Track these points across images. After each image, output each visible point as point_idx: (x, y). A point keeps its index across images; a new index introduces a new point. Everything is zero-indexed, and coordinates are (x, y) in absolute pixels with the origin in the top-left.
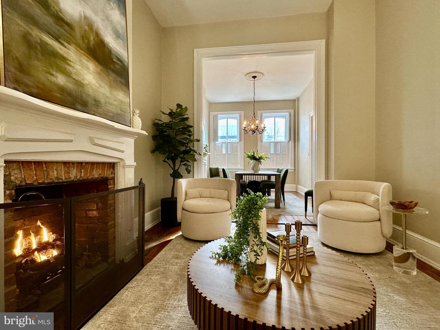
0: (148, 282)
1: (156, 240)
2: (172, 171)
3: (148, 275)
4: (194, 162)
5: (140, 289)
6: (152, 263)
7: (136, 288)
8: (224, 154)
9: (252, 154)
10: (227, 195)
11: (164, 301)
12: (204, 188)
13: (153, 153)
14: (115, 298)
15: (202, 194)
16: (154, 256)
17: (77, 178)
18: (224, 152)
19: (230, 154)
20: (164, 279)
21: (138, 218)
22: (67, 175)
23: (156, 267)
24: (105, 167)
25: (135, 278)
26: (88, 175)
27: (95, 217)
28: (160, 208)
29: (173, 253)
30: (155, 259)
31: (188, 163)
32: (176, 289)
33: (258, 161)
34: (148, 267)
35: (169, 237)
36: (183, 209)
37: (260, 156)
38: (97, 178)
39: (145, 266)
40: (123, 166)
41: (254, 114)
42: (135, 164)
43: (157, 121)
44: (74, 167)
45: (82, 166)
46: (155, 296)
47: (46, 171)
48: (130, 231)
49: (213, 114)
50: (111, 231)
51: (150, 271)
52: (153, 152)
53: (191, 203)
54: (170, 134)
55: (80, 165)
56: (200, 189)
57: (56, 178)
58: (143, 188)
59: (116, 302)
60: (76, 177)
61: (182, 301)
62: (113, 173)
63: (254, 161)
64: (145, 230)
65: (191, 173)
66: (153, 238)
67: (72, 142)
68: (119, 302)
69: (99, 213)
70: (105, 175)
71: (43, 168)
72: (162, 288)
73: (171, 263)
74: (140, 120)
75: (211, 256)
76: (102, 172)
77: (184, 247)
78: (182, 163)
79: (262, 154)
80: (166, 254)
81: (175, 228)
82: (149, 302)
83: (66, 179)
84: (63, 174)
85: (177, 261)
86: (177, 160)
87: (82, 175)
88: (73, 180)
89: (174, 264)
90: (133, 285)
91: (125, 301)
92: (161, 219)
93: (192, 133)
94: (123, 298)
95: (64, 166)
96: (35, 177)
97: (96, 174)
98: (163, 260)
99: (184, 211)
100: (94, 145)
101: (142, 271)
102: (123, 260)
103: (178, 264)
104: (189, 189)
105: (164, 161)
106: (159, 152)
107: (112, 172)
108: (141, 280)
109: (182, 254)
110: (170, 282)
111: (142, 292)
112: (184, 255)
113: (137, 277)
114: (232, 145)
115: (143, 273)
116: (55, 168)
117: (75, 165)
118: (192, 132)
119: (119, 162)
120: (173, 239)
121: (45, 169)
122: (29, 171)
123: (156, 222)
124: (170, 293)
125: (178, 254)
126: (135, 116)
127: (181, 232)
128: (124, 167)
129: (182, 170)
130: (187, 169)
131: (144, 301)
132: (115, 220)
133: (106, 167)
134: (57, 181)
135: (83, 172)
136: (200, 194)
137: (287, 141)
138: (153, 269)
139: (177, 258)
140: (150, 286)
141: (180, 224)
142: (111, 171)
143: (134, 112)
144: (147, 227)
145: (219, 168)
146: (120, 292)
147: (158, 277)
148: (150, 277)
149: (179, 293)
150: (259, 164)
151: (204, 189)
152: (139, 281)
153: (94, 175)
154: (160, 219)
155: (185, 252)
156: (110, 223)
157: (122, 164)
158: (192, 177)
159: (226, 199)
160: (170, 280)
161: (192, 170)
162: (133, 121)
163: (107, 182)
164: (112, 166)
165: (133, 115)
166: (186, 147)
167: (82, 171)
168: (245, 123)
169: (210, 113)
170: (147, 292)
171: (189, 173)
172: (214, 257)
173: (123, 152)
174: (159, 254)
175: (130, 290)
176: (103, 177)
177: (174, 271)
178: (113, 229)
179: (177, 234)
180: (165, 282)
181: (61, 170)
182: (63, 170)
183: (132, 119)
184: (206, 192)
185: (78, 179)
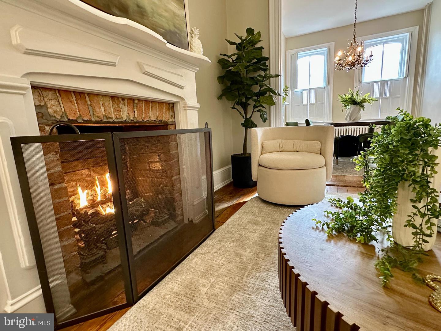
0: (220, 249)
1: (227, 201)
2: (244, 120)
3: (220, 240)
4: (270, 107)
5: (211, 257)
6: (225, 226)
7: (206, 255)
8: (304, 105)
9: (350, 96)
10: (320, 147)
11: (242, 278)
12: (286, 139)
13: (220, 100)
14: (183, 264)
15: (284, 147)
16: (227, 218)
17: (129, 119)
18: (305, 101)
19: (313, 104)
20: (240, 248)
21: (206, 176)
22: (118, 114)
23: (230, 232)
24: (162, 108)
25: (206, 242)
26: (143, 117)
27: (159, 170)
28: (231, 166)
29: (250, 217)
30: (227, 222)
31: (263, 109)
32: (256, 263)
33: (359, 106)
34: (221, 231)
35: (243, 199)
36: (259, 165)
37: (361, 99)
38: (154, 121)
39: (216, 230)
40: (184, 107)
41: (354, 39)
42: (198, 105)
43: (222, 57)
44: (125, 104)
45: (134, 105)
46: (229, 268)
47: (91, 105)
48: (197, 188)
49: (291, 52)
50: (176, 187)
51: (223, 236)
52: (220, 98)
53: (269, 158)
54: (240, 69)
55: (132, 102)
56: (280, 141)
57: (105, 116)
58: (209, 132)
59: (184, 270)
60: (128, 117)
61: (266, 281)
62: (174, 116)
63: (352, 106)
64: (215, 191)
65: (267, 121)
66: (224, 198)
67: (115, 66)
68: (188, 269)
69: (162, 165)
70: (164, 118)
71: (86, 102)
72: (237, 259)
73: (247, 229)
74: (201, 43)
75: (315, 227)
76: (159, 114)
77: (262, 211)
78: (256, 110)
79: (365, 96)
80: (240, 218)
81: (250, 189)
82: (223, 275)
83: (117, 118)
84: (112, 112)
85: (255, 227)
86: (249, 106)
87: (136, 116)
88: (126, 121)
89: (251, 230)
90: (204, 251)
91: (194, 270)
92: (233, 179)
93: (268, 68)
94: (191, 265)
95: (112, 102)
96: (78, 113)
97: (152, 116)
98: (238, 225)
99: (260, 168)
100: (144, 73)
101: (213, 235)
102: (192, 220)
103: (256, 232)
104: (266, 140)
105: (234, 108)
106: (227, 99)
107: (172, 116)
108: (212, 246)
109: (260, 220)
110: (247, 253)
111: (214, 262)
112: (263, 220)
113: (208, 242)
114: (317, 91)
115: (214, 238)
116: (101, 104)
117: (126, 102)
118: (267, 66)
119: (179, 102)
120: (247, 201)
121: (89, 103)
122: (70, 104)
123: (227, 182)
124: (250, 267)
125: (256, 219)
126: (194, 38)
127: (257, 193)
128: (186, 108)
129: (256, 117)
130: (262, 117)
131: (216, 274)
132: (179, 174)
133: (164, 108)
134: (107, 121)
135: (136, 112)
136: (281, 146)
137: (402, 77)
138: (226, 234)
139: (255, 224)
140: (224, 255)
141: (255, 184)
142: (171, 113)
143: (192, 32)
144: (217, 186)
145: (298, 123)
146: (188, 257)
147: (232, 245)
148: (222, 243)
149: (261, 270)
150: (360, 110)
151: (286, 141)
152: (210, 246)
153: (150, 117)
154: (231, 178)
155: (263, 218)
156: (175, 177)
157: (182, 104)
158: (269, 126)
159: (317, 152)
160: (249, 250)
161: (268, 118)
162: (192, 45)
163: (167, 127)
164: (171, 106)
165: (192, 37)
166: (261, 86)
167: (135, 110)
168: (340, 53)
169: (287, 51)
170: (220, 262)
171: (264, 121)
172: (321, 228)
173: (182, 88)
174: (232, 217)
175: (199, 256)
176: (161, 121)
177: (252, 239)
178: (179, 185)
179: (252, 195)
180: (242, 251)
181: (109, 106)
182: (112, 106)
183: (190, 43)
184: (289, 144)
185: (132, 120)
